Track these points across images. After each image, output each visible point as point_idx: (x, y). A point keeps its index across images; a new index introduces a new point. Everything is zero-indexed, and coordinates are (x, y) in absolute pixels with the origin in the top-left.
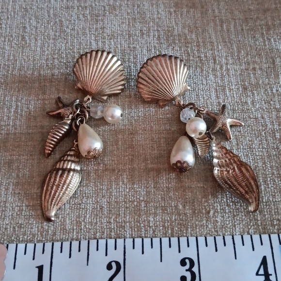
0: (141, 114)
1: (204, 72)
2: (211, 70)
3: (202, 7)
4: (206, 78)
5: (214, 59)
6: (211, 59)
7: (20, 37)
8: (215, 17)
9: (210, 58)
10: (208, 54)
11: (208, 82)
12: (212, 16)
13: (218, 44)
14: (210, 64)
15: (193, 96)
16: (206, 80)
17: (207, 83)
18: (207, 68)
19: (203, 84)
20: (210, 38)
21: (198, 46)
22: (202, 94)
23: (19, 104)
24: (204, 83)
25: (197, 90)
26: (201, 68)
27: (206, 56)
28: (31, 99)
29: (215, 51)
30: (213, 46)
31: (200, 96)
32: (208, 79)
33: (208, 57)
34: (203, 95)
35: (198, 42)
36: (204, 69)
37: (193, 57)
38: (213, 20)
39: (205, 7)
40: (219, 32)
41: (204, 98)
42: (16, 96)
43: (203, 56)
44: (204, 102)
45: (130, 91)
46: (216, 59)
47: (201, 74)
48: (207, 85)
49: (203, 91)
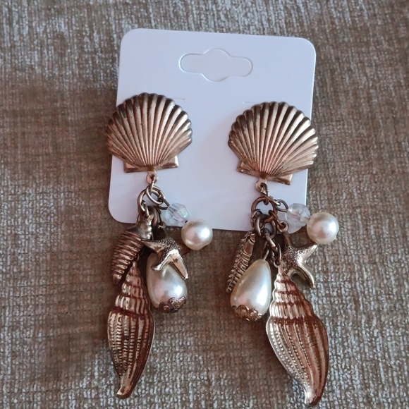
1: (339, 328)
2: (351, 324)
3: (330, 186)
4: (343, 342)
5: (354, 300)
6: (350, 301)
7: (9, 257)
8: (354, 209)
9: (349, 298)
10: (343, 289)
11: (346, 352)
12: (348, 207)
13: (361, 267)
14: (349, 311)
16: (343, 346)
17: (345, 354)
18: (343, 320)
19: (337, 356)
20: (347, 254)
21: (326, 272)
22: (337, 377)
23: (16, 401)
24: (339, 354)
26: (333, 321)
27: (340, 296)
28: (35, 390)
29: (358, 284)
30: (352, 272)
31: (334, 383)
32: (346, 344)
33: (344, 297)
34: (339, 380)
35: (326, 263)
36: (339, 324)
37: (317, 296)
38: (350, 215)
39: (335, 186)
40: (362, 242)
41: (340, 386)
42: (8, 385)
43: (335, 294)
44: (341, 394)
45: (208, 371)
46: (358, 301)
47: (333, 335)
48: (344, 357)
49: (338, 370)
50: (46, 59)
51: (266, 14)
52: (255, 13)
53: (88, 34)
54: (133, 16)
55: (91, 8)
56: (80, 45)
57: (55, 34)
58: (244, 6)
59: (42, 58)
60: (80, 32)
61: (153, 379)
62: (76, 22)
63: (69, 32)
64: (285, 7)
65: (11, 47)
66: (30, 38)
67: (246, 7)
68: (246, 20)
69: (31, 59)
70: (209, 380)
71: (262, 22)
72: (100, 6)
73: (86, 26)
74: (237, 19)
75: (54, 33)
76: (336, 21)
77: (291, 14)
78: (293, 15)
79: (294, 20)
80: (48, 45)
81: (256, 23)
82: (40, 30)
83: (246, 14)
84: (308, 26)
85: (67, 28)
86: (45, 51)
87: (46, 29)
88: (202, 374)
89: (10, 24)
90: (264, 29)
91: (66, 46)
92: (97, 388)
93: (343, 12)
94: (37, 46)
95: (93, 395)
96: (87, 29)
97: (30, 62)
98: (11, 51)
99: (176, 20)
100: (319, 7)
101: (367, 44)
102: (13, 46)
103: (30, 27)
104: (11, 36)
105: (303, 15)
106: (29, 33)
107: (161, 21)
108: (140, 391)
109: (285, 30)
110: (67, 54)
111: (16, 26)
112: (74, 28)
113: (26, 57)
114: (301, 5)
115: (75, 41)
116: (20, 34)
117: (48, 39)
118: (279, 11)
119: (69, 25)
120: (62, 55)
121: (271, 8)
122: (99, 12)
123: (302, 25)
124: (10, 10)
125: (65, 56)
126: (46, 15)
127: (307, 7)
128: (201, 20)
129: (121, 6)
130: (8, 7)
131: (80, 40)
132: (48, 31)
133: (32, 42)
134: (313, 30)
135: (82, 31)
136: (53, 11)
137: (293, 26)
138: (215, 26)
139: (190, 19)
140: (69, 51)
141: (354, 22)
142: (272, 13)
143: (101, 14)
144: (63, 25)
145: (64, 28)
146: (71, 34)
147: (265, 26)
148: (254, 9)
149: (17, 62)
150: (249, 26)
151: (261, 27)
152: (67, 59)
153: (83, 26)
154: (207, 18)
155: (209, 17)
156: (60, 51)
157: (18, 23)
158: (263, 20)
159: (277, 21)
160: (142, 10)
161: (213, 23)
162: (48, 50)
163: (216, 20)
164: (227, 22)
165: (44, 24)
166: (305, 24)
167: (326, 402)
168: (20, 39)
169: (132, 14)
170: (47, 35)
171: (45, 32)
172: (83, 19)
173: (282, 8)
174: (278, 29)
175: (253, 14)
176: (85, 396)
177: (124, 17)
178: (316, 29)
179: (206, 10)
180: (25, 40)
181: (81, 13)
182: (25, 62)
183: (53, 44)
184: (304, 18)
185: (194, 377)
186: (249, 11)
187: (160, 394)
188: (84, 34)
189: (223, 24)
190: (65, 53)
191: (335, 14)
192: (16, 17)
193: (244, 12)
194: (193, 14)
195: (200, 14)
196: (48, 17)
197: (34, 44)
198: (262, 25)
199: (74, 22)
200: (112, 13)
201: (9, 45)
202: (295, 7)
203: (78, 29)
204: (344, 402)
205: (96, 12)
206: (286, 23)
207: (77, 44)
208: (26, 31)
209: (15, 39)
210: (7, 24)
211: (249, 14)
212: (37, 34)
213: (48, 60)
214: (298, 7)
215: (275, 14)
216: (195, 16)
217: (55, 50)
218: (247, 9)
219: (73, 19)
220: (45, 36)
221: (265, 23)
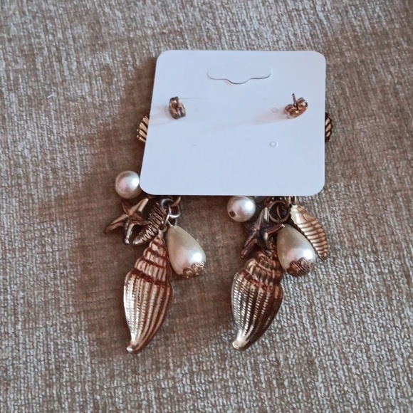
0: (302, 397)
1: (395, 302)
2: (405, 297)
3: (370, 175)
4: (399, 314)
5: (406, 275)
6: (401, 276)
7: (79, 267)
8: (395, 192)
9: (400, 273)
10: (393, 266)
11: (403, 322)
12: (389, 191)
13: (408, 244)
14: (402, 285)
15: (383, 352)
16: (400, 318)
17: (402, 325)
18: (397, 294)
19: (395, 327)
20: (393, 234)
21: (376, 252)
22: (398, 347)
23: (98, 397)
24: (397, 325)
25: (388, 339)
26: (388, 296)
27: (391, 272)
28: (115, 385)
29: (407, 260)
30: (400, 250)
31: (396, 352)
32: (402, 315)
33: (395, 273)
34: (400, 348)
35: (374, 244)
36: (394, 298)
37: (370, 274)
38: (392, 199)
39: (375, 174)
40: (406, 221)
41: (402, 354)
42: (90, 384)
43: (387, 271)
44: (403, 362)
45: (275, 353)
46: (409, 275)
47: (389, 308)
48: (403, 328)
49: (398, 340)
50: (96, 89)
51: (292, 29)
52: (282, 29)
53: (131, 64)
54: (170, 44)
55: (131, 41)
56: (125, 74)
57: (102, 67)
58: (271, 24)
59: (91, 88)
60: (123, 62)
61: (225, 365)
62: (119, 53)
63: (114, 63)
64: (309, 22)
65: (63, 81)
66: (79, 72)
67: (273, 25)
68: (274, 36)
69: (82, 90)
70: (277, 360)
71: (289, 37)
72: (140, 37)
73: (129, 56)
74: (266, 36)
75: (100, 65)
76: (358, 29)
77: (315, 27)
78: (317, 28)
79: (319, 32)
80: (96, 76)
81: (284, 38)
82: (87, 64)
83: (274, 31)
84: (331, 36)
85: (111, 60)
86: (94, 82)
87: (92, 63)
88: (270, 356)
89: (59, 61)
90: (291, 43)
91: (112, 76)
92: (173, 378)
93: (362, 20)
94: (86, 78)
95: (170, 385)
96: (130, 59)
97: (82, 93)
98: (63, 85)
99: (210, 43)
100: (340, 18)
101: (388, 46)
102: (64, 81)
103: (78, 62)
104: (62, 72)
105: (326, 26)
106: (78, 68)
107: (196, 45)
108: (213, 377)
109: (311, 41)
110: (114, 82)
111: (65, 63)
112: (118, 59)
113: (77, 89)
114: (323, 19)
115: (120, 70)
116: (70, 69)
117: (95, 71)
118: (304, 26)
119: (114, 57)
120: (110, 84)
121: (296, 24)
122: (139, 44)
123: (326, 35)
124: (58, 49)
125: (112, 84)
126: (91, 50)
127: (329, 19)
128: (232, 40)
129: (159, 36)
130: (56, 46)
131: (124, 69)
132: (95, 64)
133: (81, 75)
134: (337, 39)
135: (126, 61)
136: (97, 47)
137: (318, 37)
138: (246, 45)
139: (223, 40)
140: (116, 79)
141: (373, 28)
142: (297, 28)
143: (142, 45)
144: (107, 58)
145: (109, 61)
146: (116, 65)
147: (292, 41)
148: (281, 26)
149: (69, 94)
150: (277, 41)
151: (289, 41)
152: (114, 87)
153: (126, 56)
154: (238, 39)
155: (240, 38)
156: (107, 80)
157: (66, 59)
158: (290, 34)
159: (303, 34)
160: (178, 37)
161: (244, 42)
162: (96, 81)
163: (247, 39)
164: (257, 40)
165: (90, 59)
166: (329, 34)
167: (390, 370)
168: (70, 74)
169: (169, 41)
170: (94, 68)
171: (92, 65)
172: (125, 51)
173: (306, 23)
174: (305, 41)
175: (280, 31)
176: (163, 386)
177: (162, 45)
178: (340, 37)
179: (237, 32)
180: (75, 74)
181: (123, 45)
182: (77, 93)
183: (100, 75)
184: (327, 29)
185: (263, 359)
186: (276, 29)
187: (232, 377)
188: (128, 63)
189: (253, 43)
190: (112, 82)
191: (355, 23)
192: (64, 55)
193: (272, 29)
194: (225, 36)
195: (231, 36)
196: (94, 52)
197: (83, 77)
198: (290, 39)
199: (117, 55)
200: (152, 43)
201: (61, 80)
202: (318, 21)
203: (122, 59)
204: (408, 369)
205: (137, 43)
206: (311, 35)
207: (123, 73)
208: (74, 66)
209: (65, 74)
210: (56, 62)
211: (276, 31)
212: (85, 68)
213: (98, 90)
214: (321, 20)
215: (300, 28)
216: (227, 38)
217: (103, 80)
218: (274, 27)
219: (117, 52)
220: (92, 68)
221: (291, 37)
